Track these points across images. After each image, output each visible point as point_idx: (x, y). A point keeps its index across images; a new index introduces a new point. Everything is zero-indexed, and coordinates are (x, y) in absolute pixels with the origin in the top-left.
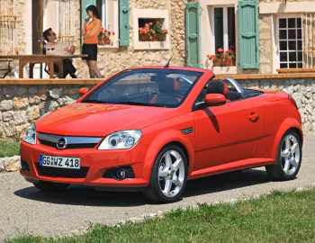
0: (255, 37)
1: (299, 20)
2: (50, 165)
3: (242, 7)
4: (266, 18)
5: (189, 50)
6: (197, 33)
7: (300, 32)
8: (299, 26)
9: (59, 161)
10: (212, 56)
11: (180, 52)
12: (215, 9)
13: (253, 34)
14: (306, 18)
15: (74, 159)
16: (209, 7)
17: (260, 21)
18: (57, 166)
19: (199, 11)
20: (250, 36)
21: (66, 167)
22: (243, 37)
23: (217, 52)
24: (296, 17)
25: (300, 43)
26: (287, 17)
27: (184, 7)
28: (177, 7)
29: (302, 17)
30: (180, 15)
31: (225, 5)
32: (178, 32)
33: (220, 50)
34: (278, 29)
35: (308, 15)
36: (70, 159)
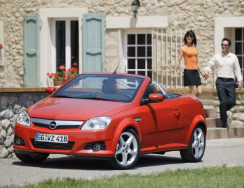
0: (100, 54)
1: (150, 36)
2: (44, 141)
3: (88, 20)
4: (113, 33)
5: (26, 66)
6: (36, 49)
7: (150, 49)
8: (150, 42)
9: (52, 137)
10: (52, 74)
11: (16, 69)
12: (57, 22)
13: (99, 50)
14: (157, 34)
15: (63, 136)
16: (50, 20)
17: (107, 37)
18: (50, 141)
19: (39, 24)
20: (95, 52)
21: (57, 142)
22: (88, 54)
23: (58, 70)
24: (146, 33)
25: (150, 61)
26: (136, 33)
27: (21, 19)
28: (13, 18)
29: (153, 33)
30: (17, 28)
31: (68, 18)
32: (14, 46)
33: (62, 67)
34: (126, 46)
35: (160, 30)
36: (60, 136)
